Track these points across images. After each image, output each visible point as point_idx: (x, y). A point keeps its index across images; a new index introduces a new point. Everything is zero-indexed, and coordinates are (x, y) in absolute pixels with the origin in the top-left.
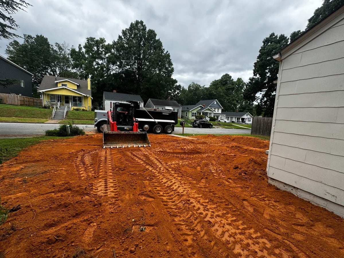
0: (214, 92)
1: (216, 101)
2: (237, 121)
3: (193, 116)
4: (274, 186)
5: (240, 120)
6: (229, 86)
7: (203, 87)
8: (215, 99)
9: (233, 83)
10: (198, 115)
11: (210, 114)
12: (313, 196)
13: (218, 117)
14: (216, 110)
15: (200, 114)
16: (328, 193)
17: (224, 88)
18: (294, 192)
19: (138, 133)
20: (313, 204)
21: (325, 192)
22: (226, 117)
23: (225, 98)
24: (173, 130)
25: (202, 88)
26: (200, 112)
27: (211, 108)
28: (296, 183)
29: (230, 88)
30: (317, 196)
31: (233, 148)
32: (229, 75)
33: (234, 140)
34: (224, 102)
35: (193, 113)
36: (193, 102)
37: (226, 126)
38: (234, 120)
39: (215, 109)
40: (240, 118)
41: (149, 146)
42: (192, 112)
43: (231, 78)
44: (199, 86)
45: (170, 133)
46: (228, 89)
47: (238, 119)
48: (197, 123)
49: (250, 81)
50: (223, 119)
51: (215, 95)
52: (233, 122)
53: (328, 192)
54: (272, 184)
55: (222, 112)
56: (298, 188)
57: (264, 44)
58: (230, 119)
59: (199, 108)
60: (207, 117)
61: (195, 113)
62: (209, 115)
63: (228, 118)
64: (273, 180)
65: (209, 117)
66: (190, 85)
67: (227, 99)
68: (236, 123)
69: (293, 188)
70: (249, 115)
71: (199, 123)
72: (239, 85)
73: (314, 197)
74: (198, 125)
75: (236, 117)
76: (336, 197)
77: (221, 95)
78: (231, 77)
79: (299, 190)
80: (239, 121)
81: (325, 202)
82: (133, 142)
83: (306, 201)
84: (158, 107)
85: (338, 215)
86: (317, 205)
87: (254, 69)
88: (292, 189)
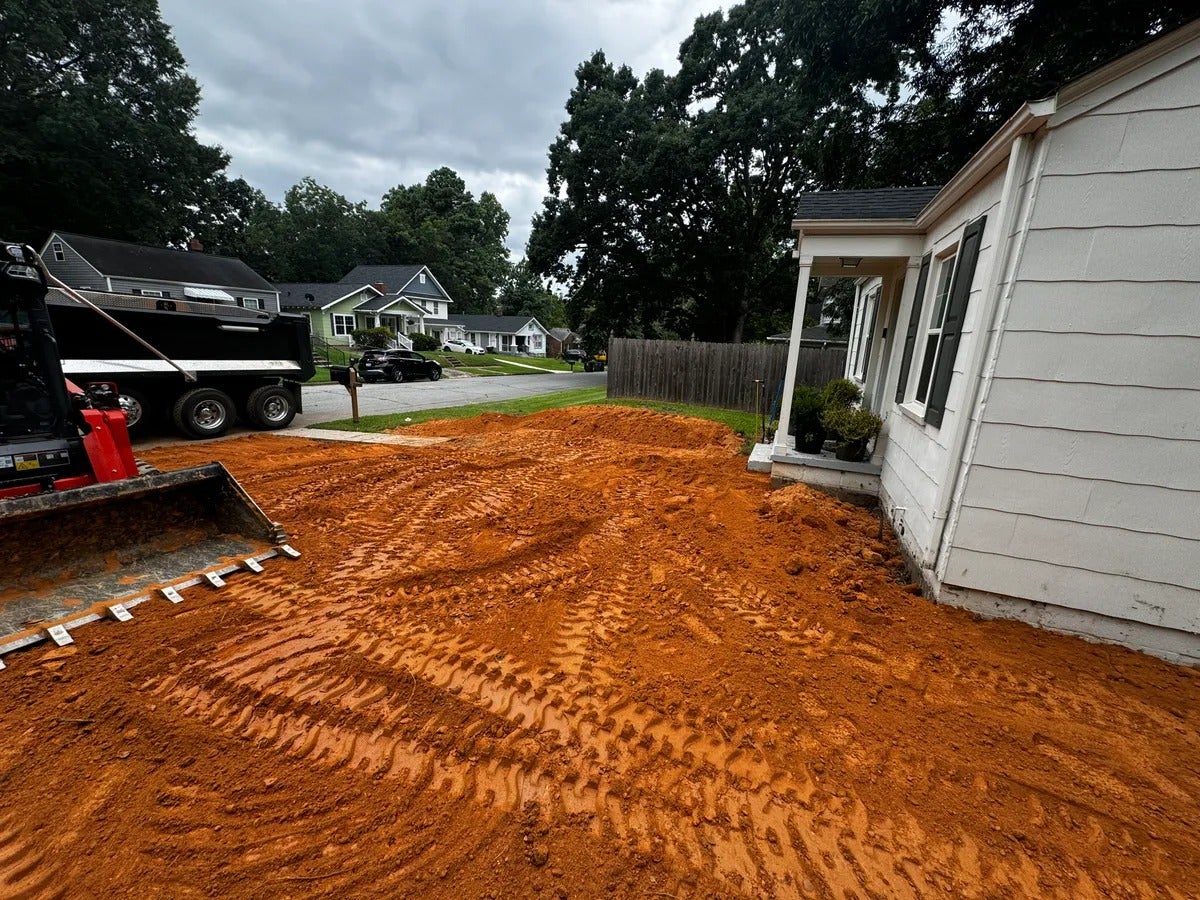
0: (406, 233)
1: (424, 272)
2: (504, 348)
3: (340, 331)
4: (961, 609)
5: (514, 344)
6: (461, 219)
7: (359, 207)
8: (418, 262)
9: (470, 208)
10: (363, 327)
11: (411, 322)
12: (1091, 620)
13: (437, 334)
14: (430, 307)
15: (371, 322)
16: (1141, 602)
17: (442, 221)
18: (1030, 618)
19: (151, 487)
20: (1087, 640)
21: (1133, 602)
22: (466, 335)
23: (452, 264)
24: (296, 407)
25: (354, 210)
26: (368, 314)
27: (411, 300)
28: (1045, 589)
29: (464, 227)
30: (1108, 616)
31: (643, 466)
32: (453, 174)
33: (596, 426)
34: (450, 278)
35: (339, 319)
36: (321, 268)
37: (479, 368)
38: (492, 343)
39: (424, 302)
40: (511, 337)
41: (283, 554)
42: (334, 315)
43: (464, 188)
44: (342, 200)
45: (285, 425)
46: (458, 230)
47: (504, 341)
48: (382, 362)
49: (547, 210)
50: (457, 340)
51: (412, 246)
52: (490, 350)
53: (1143, 599)
54: (952, 604)
55: (449, 313)
56: (1045, 604)
57: (581, 83)
58: (478, 339)
59: (365, 300)
60: (402, 334)
61: (349, 320)
62: (406, 325)
63: (473, 335)
64: (958, 592)
65: (411, 336)
66: (295, 188)
67: (460, 267)
68: (501, 353)
69: (1028, 606)
70: (537, 325)
71: (390, 361)
72: (488, 218)
73: (1094, 620)
74: (385, 369)
75: (498, 335)
76: (1163, 610)
77: (436, 250)
78: (461, 184)
79: (1048, 609)
80: (510, 348)
81: (1124, 629)
82: (120, 554)
83: (1068, 637)
84: (136, 286)
85: (1154, 654)
86: (1099, 641)
87: (550, 167)
88: (1024, 611)
